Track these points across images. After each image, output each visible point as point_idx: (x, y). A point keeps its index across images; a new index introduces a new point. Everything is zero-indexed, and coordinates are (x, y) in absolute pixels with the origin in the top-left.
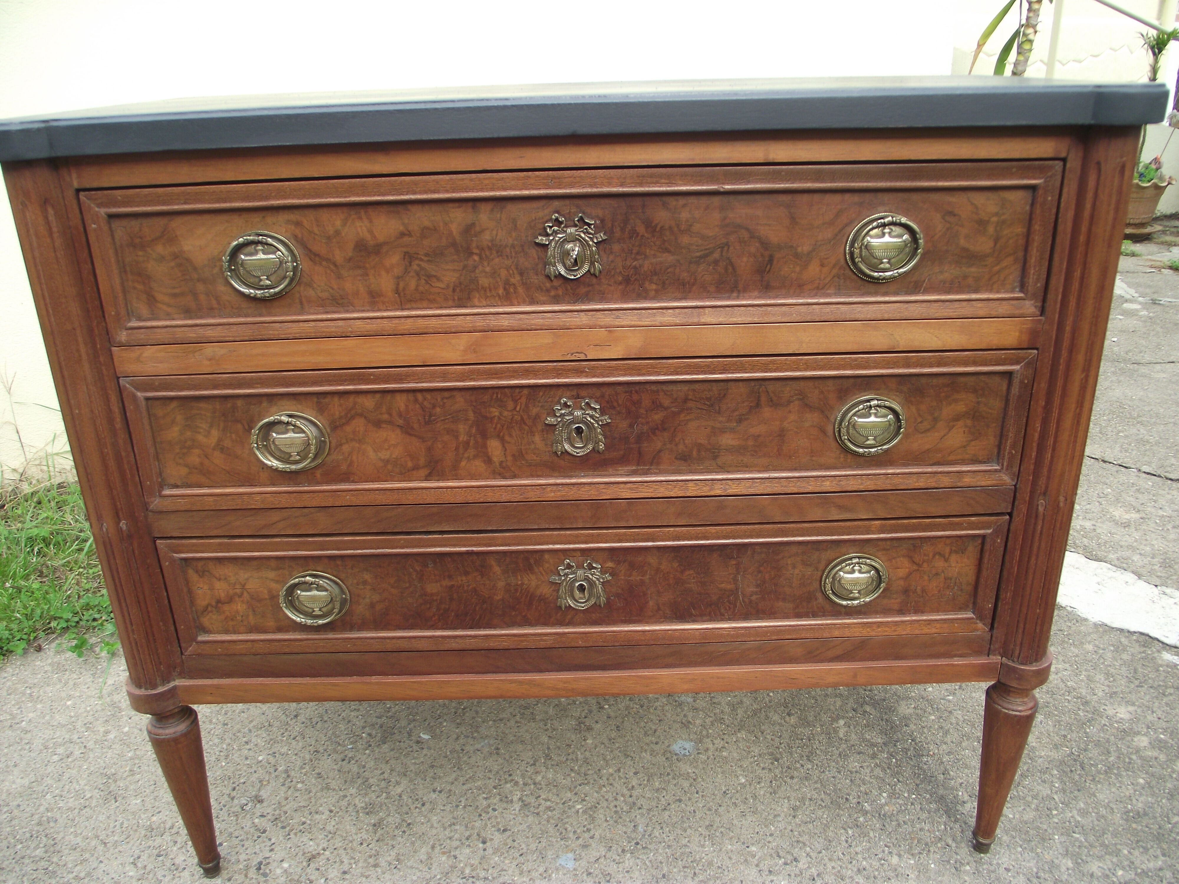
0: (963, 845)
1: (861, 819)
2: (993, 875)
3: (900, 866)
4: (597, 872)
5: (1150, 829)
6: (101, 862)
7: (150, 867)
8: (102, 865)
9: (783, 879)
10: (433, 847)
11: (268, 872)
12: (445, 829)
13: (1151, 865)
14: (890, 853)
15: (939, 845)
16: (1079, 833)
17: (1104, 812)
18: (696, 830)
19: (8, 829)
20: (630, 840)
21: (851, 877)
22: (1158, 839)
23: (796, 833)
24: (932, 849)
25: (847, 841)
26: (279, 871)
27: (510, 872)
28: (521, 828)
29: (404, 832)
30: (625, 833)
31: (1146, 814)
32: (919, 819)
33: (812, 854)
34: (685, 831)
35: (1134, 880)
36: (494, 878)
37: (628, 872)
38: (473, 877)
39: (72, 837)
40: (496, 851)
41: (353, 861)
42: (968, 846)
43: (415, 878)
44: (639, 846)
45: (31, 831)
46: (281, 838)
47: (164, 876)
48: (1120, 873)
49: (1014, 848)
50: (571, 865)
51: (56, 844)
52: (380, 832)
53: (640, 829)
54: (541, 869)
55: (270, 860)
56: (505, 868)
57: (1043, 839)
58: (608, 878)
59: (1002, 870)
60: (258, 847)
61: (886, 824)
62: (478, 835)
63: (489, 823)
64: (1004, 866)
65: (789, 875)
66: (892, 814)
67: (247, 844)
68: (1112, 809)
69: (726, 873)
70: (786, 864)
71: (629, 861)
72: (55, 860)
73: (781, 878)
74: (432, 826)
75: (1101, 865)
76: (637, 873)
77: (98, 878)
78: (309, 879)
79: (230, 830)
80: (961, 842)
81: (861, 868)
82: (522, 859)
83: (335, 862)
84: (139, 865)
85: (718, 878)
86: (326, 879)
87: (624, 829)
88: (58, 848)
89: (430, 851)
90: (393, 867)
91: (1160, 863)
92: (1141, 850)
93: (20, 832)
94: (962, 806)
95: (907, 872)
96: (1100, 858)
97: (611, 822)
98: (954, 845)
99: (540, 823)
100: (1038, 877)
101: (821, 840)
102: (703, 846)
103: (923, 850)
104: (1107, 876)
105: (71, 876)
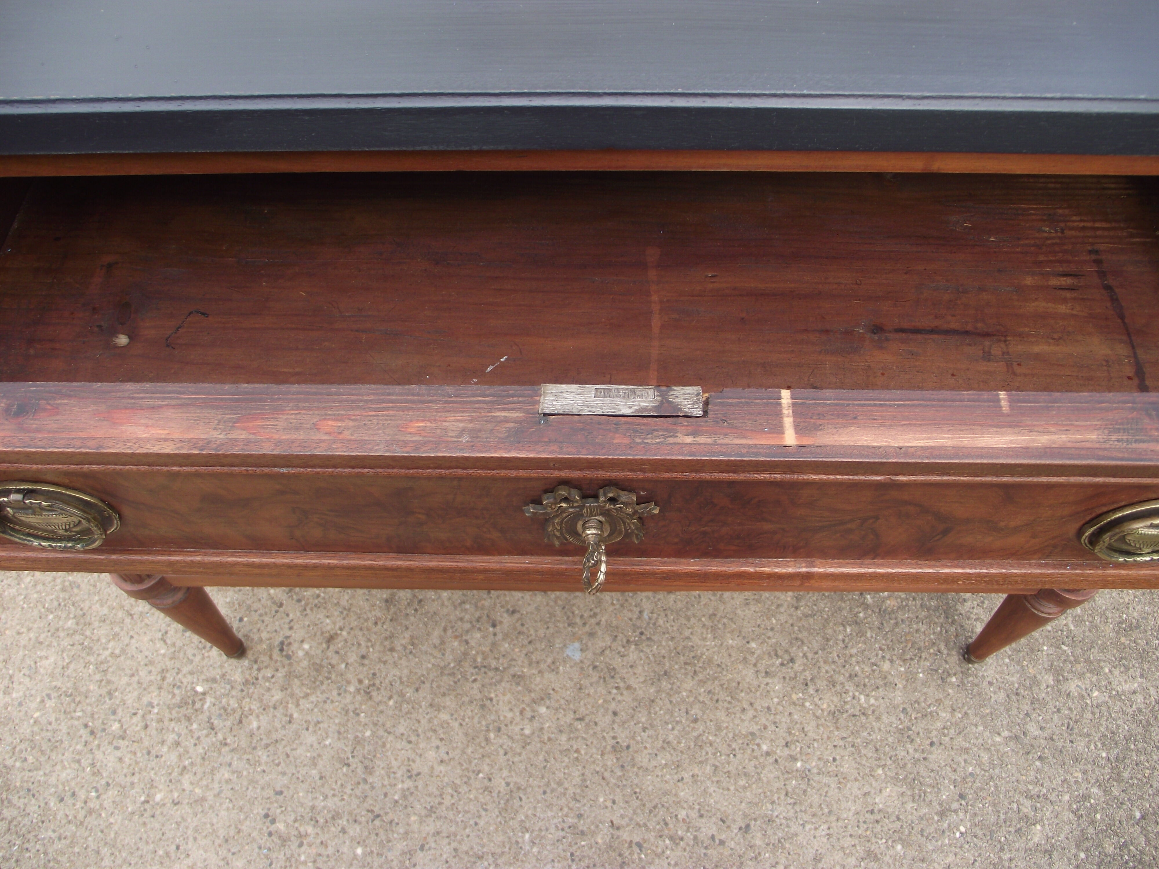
0: (954, 653)
1: (861, 615)
2: (976, 689)
3: (890, 673)
4: (602, 666)
5: (1137, 644)
6: (132, 637)
7: (179, 643)
8: (133, 641)
9: (778, 683)
10: (445, 630)
11: (290, 653)
12: (455, 607)
13: (1126, 687)
14: (883, 657)
15: (932, 651)
16: (1068, 645)
17: (1098, 621)
18: (700, 620)
19: (35, 596)
20: (635, 627)
21: (842, 683)
22: (1141, 657)
23: (796, 628)
24: (924, 655)
25: (843, 641)
26: (301, 653)
27: (520, 663)
28: (529, 609)
29: (416, 610)
30: (631, 619)
31: (1138, 627)
32: (917, 617)
33: (808, 654)
34: (689, 620)
35: (1107, 703)
36: (504, 668)
37: (631, 666)
38: (485, 667)
39: (98, 606)
40: (506, 636)
41: (369, 644)
42: (959, 653)
43: (430, 666)
44: (643, 637)
45: (58, 598)
46: (298, 614)
47: (194, 655)
48: (1096, 694)
49: (1002, 659)
50: (577, 656)
51: (84, 614)
52: (393, 610)
53: (646, 615)
54: (549, 660)
55: (291, 640)
56: (515, 657)
57: (1032, 650)
58: (612, 674)
59: (985, 683)
60: (277, 623)
61: (884, 622)
62: (488, 616)
63: (498, 601)
64: (988, 679)
65: (784, 678)
66: (893, 610)
67: (266, 619)
68: (1107, 618)
69: (725, 673)
70: (782, 664)
71: (633, 655)
72: (88, 633)
73: (776, 680)
74: (443, 605)
75: (1080, 683)
76: (640, 668)
77: (133, 656)
78: (330, 664)
79: (248, 602)
80: (953, 649)
81: (853, 673)
82: (530, 648)
83: (353, 644)
84: (169, 642)
85: (716, 678)
86: (347, 664)
87: (630, 615)
88: (88, 619)
89: (442, 634)
90: (408, 651)
91: (1136, 685)
92: (1122, 669)
93: (48, 599)
94: (963, 604)
95: (896, 681)
96: (1081, 676)
97: (618, 606)
98: (945, 652)
99: (548, 604)
100: (1017, 694)
101: (819, 638)
102: (704, 639)
103: (915, 655)
104: (1083, 696)
105: (107, 653)
